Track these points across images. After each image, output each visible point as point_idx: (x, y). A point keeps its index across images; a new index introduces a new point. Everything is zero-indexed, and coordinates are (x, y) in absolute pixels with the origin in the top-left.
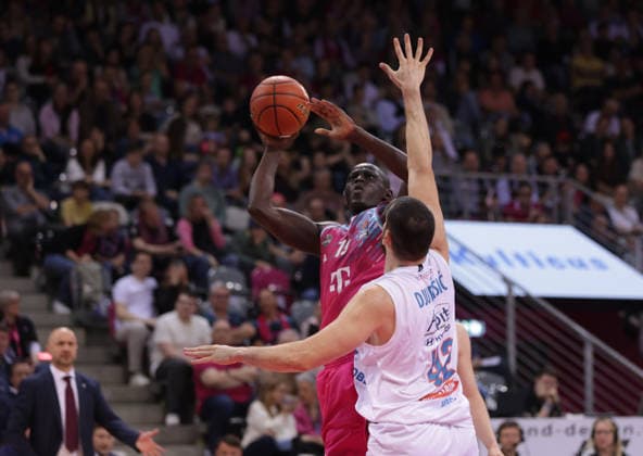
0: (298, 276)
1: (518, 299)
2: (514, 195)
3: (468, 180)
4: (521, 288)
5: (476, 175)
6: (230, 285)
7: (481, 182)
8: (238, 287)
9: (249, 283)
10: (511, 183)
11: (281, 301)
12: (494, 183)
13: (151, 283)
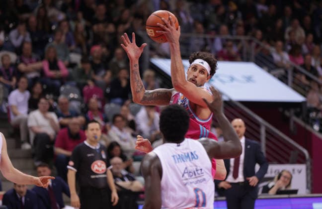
0: (108, 90)
1: (225, 102)
2: (224, 46)
3: (198, 38)
4: (226, 96)
5: (202, 36)
6: (72, 96)
7: (205, 39)
8: (76, 96)
9: (82, 94)
10: (222, 40)
11: (99, 104)
12: (213, 40)
13: (27, 94)
